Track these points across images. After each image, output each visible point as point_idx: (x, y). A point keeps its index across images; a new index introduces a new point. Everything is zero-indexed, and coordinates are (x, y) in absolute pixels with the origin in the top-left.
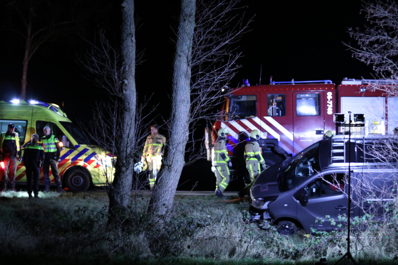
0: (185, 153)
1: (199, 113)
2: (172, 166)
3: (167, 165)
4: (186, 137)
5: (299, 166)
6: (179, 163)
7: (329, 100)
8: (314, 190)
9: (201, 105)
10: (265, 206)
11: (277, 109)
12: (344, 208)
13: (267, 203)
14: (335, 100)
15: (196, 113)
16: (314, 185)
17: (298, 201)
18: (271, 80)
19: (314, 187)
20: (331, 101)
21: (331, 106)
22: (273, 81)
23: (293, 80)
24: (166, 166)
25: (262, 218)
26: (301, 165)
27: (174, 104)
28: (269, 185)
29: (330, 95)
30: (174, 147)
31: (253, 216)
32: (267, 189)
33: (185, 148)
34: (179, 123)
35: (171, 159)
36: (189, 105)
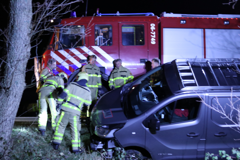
0: (26, 73)
1: (43, 24)
2: (11, 89)
3: (5, 88)
4: (28, 53)
5: (141, 91)
6: (19, 85)
7: (152, 31)
8: (163, 116)
9: (46, 14)
10: (111, 134)
11: (103, 39)
12: (196, 135)
13: (113, 131)
14: (158, 32)
15: (40, 24)
16: (163, 111)
17: (147, 129)
18: (98, 12)
19: (163, 113)
20: (154, 32)
21: (154, 37)
22: (99, 13)
23: (118, 12)
24: (3, 90)
25: (105, 147)
26: (143, 90)
27: (12, 12)
28: (113, 112)
29: (153, 27)
30: (13, 64)
31: (96, 145)
32: (111, 116)
33: (25, 66)
34: (18, 36)
35: (9, 80)
36: (31, 15)
